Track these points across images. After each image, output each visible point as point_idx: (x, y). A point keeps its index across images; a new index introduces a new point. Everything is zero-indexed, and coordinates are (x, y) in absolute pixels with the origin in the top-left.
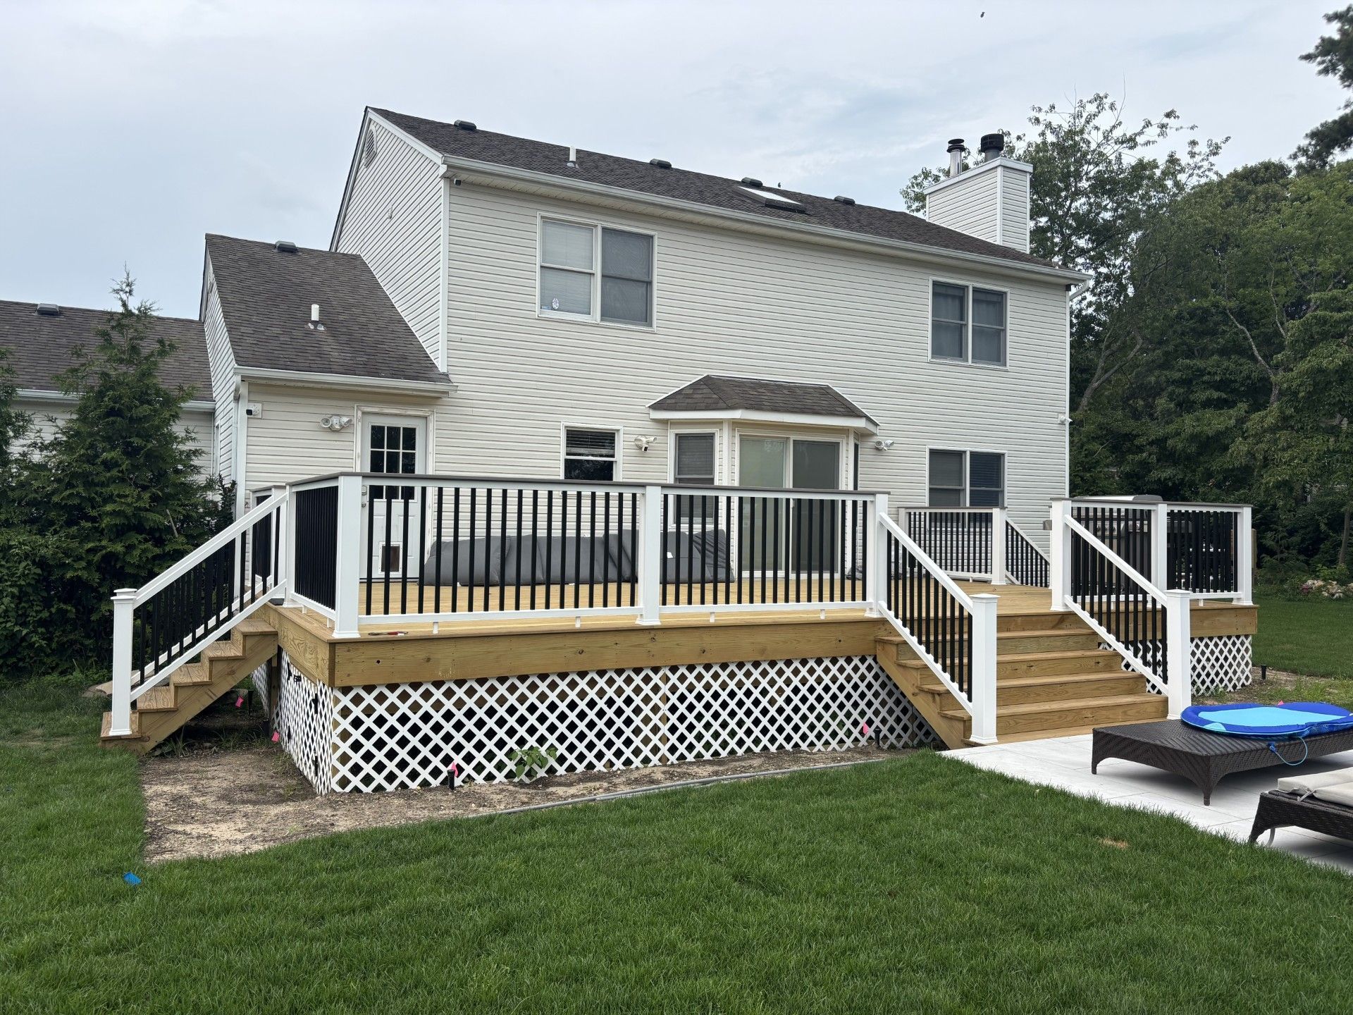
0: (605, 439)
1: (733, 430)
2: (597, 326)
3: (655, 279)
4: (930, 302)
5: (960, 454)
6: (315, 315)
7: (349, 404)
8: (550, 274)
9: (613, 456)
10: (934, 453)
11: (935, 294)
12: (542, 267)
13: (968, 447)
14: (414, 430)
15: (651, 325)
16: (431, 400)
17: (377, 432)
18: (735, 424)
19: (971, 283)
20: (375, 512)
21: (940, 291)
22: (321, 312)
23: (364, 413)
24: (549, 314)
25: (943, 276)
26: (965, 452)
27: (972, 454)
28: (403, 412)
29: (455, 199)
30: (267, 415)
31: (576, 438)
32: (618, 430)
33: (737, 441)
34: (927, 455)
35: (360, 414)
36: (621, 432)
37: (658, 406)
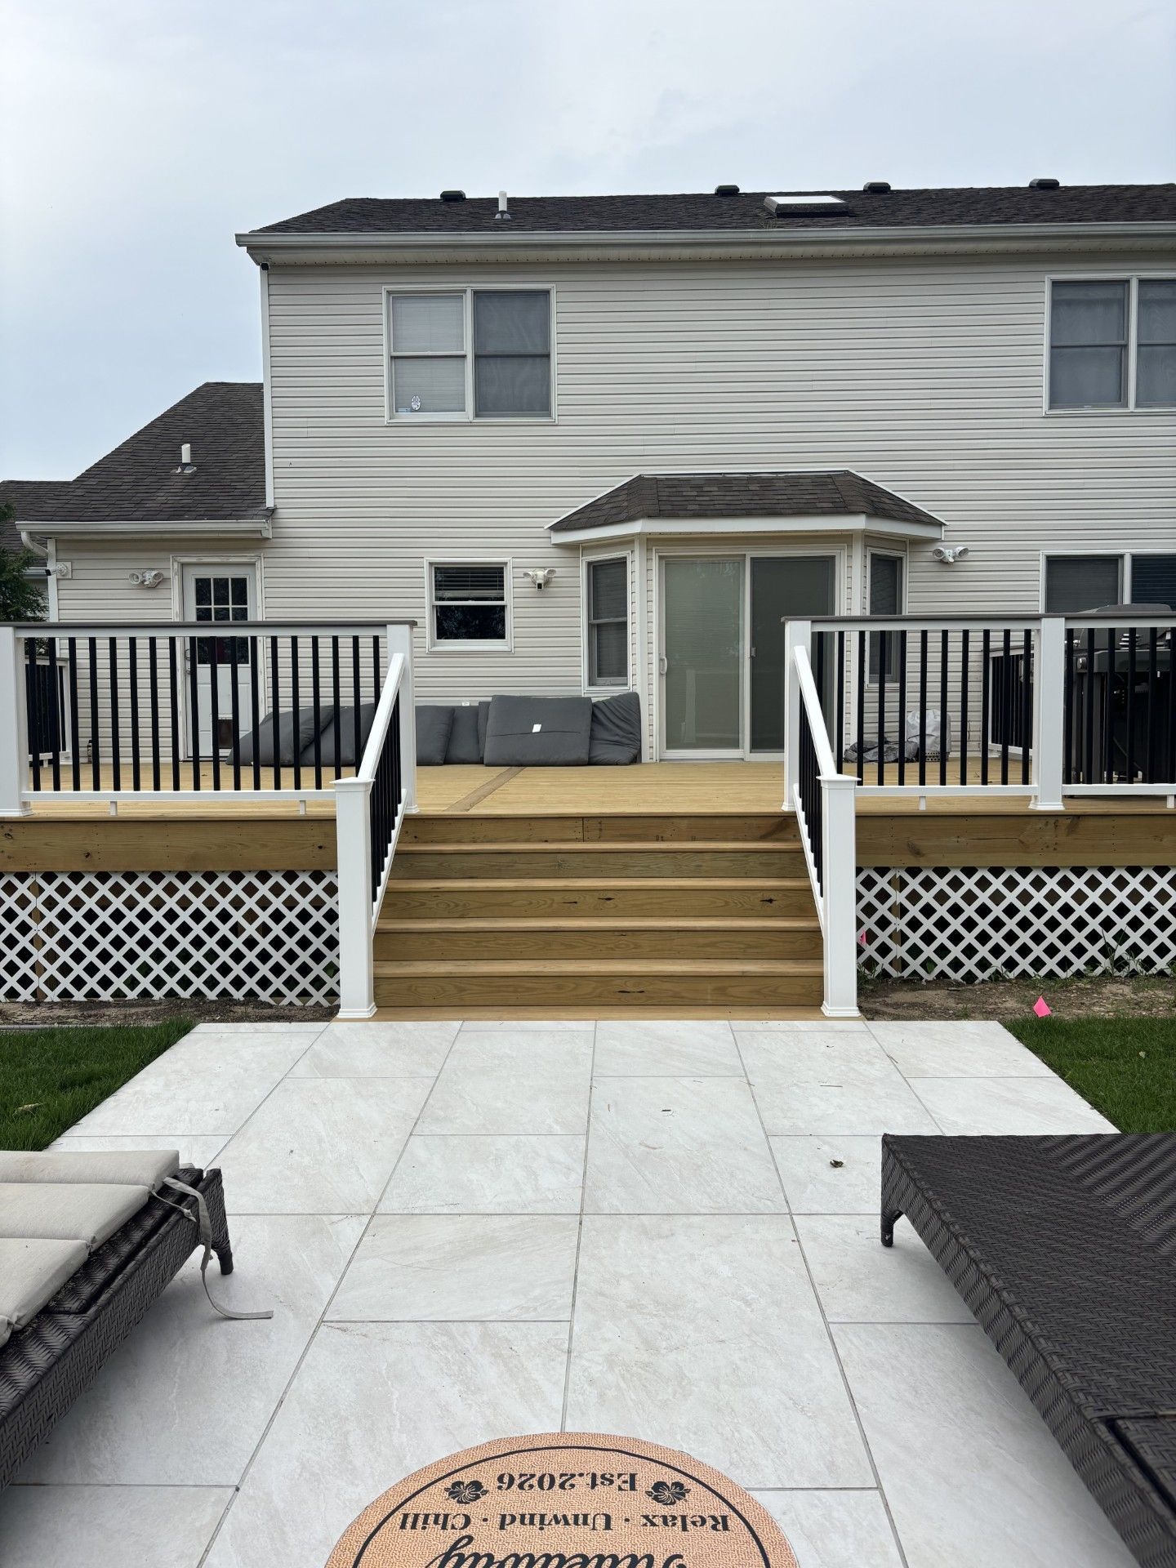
0: (492, 577)
1: (649, 550)
2: (470, 425)
3: (555, 350)
4: (1046, 319)
5: (1114, 561)
6: (186, 457)
7: (162, 555)
8: (406, 366)
9: (502, 599)
10: (1052, 561)
11: (1056, 304)
12: (393, 358)
13: (1128, 550)
14: (244, 580)
15: (549, 415)
16: (255, 543)
17: (202, 586)
18: (651, 541)
19: (1134, 275)
20: (199, 680)
21: (1065, 296)
22: (193, 452)
23: (183, 565)
24: (405, 417)
25: (1071, 271)
26: (1122, 556)
27: (1136, 559)
28: (225, 560)
29: (275, 290)
30: (77, 575)
31: (448, 577)
32: (506, 564)
33: (655, 564)
34: (1042, 565)
35: (176, 565)
36: (510, 566)
37: (559, 527)
